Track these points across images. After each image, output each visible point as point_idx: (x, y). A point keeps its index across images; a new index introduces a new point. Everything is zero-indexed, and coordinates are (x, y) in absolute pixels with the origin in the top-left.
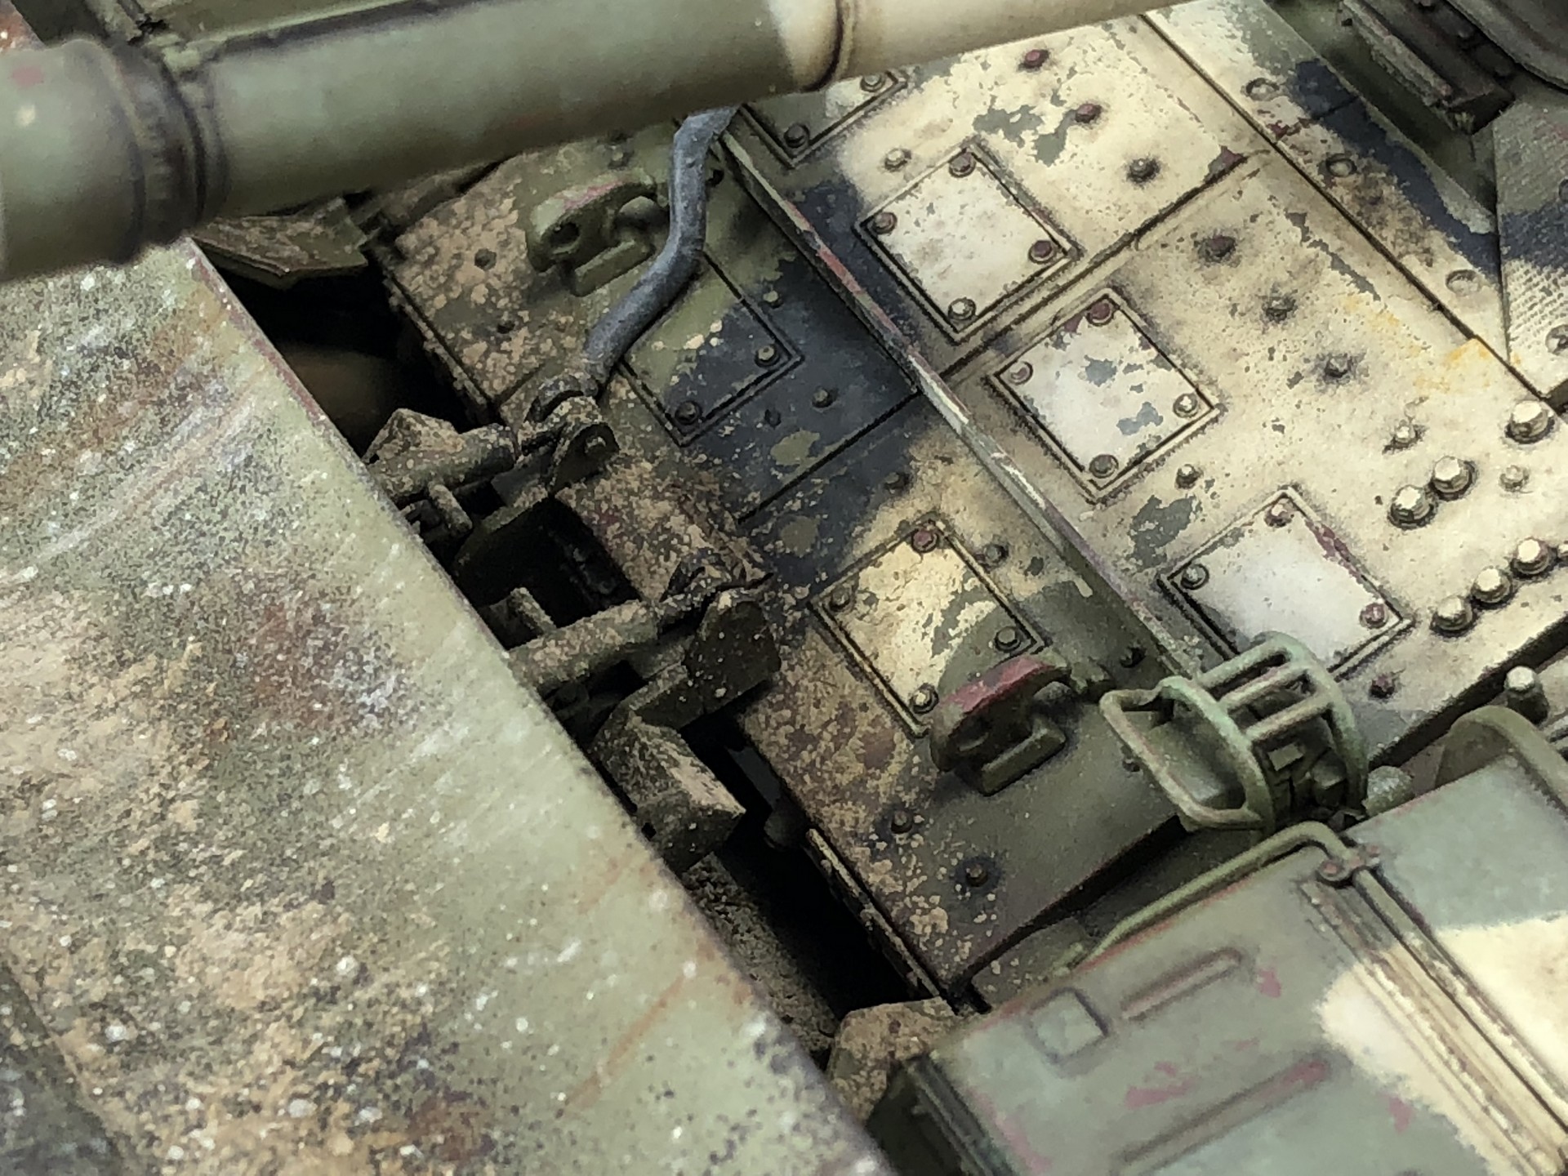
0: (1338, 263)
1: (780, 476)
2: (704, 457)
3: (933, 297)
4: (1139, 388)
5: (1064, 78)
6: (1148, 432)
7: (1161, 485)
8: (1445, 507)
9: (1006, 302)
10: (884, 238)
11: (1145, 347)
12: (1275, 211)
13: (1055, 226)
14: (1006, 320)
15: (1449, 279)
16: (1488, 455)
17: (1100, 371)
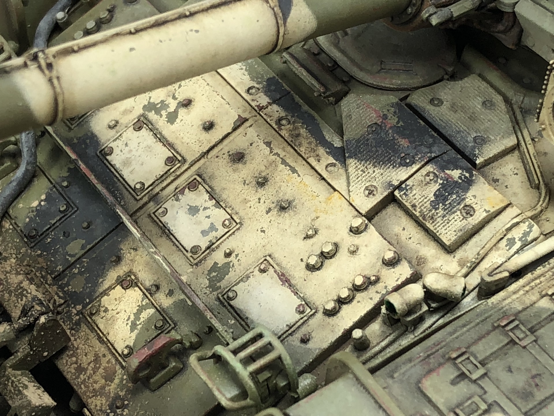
0: (284, 162)
1: (70, 259)
2: (39, 252)
3: (128, 182)
4: (208, 217)
5: (177, 88)
6: (213, 235)
7: (218, 257)
8: (327, 262)
9: (157, 183)
10: (108, 157)
11: (210, 200)
12: (259, 141)
13: (175, 150)
14: (157, 190)
15: (327, 167)
16: (343, 240)
17: (193, 210)
